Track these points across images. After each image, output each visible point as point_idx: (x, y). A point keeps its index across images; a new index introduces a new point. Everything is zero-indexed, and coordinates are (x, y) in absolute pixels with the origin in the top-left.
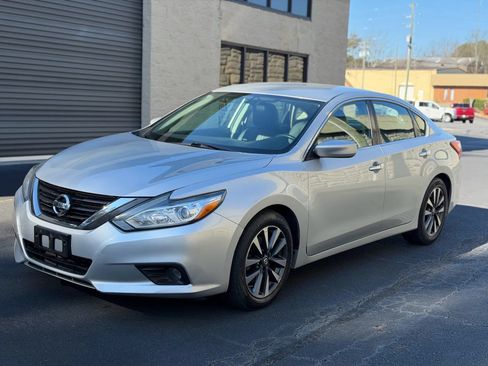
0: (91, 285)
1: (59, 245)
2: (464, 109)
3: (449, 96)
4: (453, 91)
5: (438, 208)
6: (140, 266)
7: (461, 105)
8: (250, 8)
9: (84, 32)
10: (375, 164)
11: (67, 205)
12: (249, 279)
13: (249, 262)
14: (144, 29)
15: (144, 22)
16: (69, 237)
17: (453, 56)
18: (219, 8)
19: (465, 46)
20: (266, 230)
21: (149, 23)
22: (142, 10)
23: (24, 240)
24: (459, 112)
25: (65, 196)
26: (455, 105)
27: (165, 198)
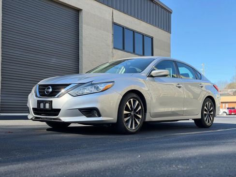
0: (60, 120)
1: (47, 106)
2: (233, 110)
3: (225, 106)
4: (227, 104)
5: (210, 112)
6: (80, 110)
7: (231, 108)
8: (126, 53)
9: (54, 60)
10: (178, 84)
11: (51, 90)
12: (126, 119)
13: (125, 112)
14: (80, 60)
15: (80, 57)
16: (52, 101)
17: (225, 88)
18: (112, 52)
19: (231, 84)
20: (132, 100)
21: (82, 57)
22: (79, 52)
23: (33, 108)
24: (230, 112)
25: (50, 87)
26: (228, 108)
27: (90, 83)
